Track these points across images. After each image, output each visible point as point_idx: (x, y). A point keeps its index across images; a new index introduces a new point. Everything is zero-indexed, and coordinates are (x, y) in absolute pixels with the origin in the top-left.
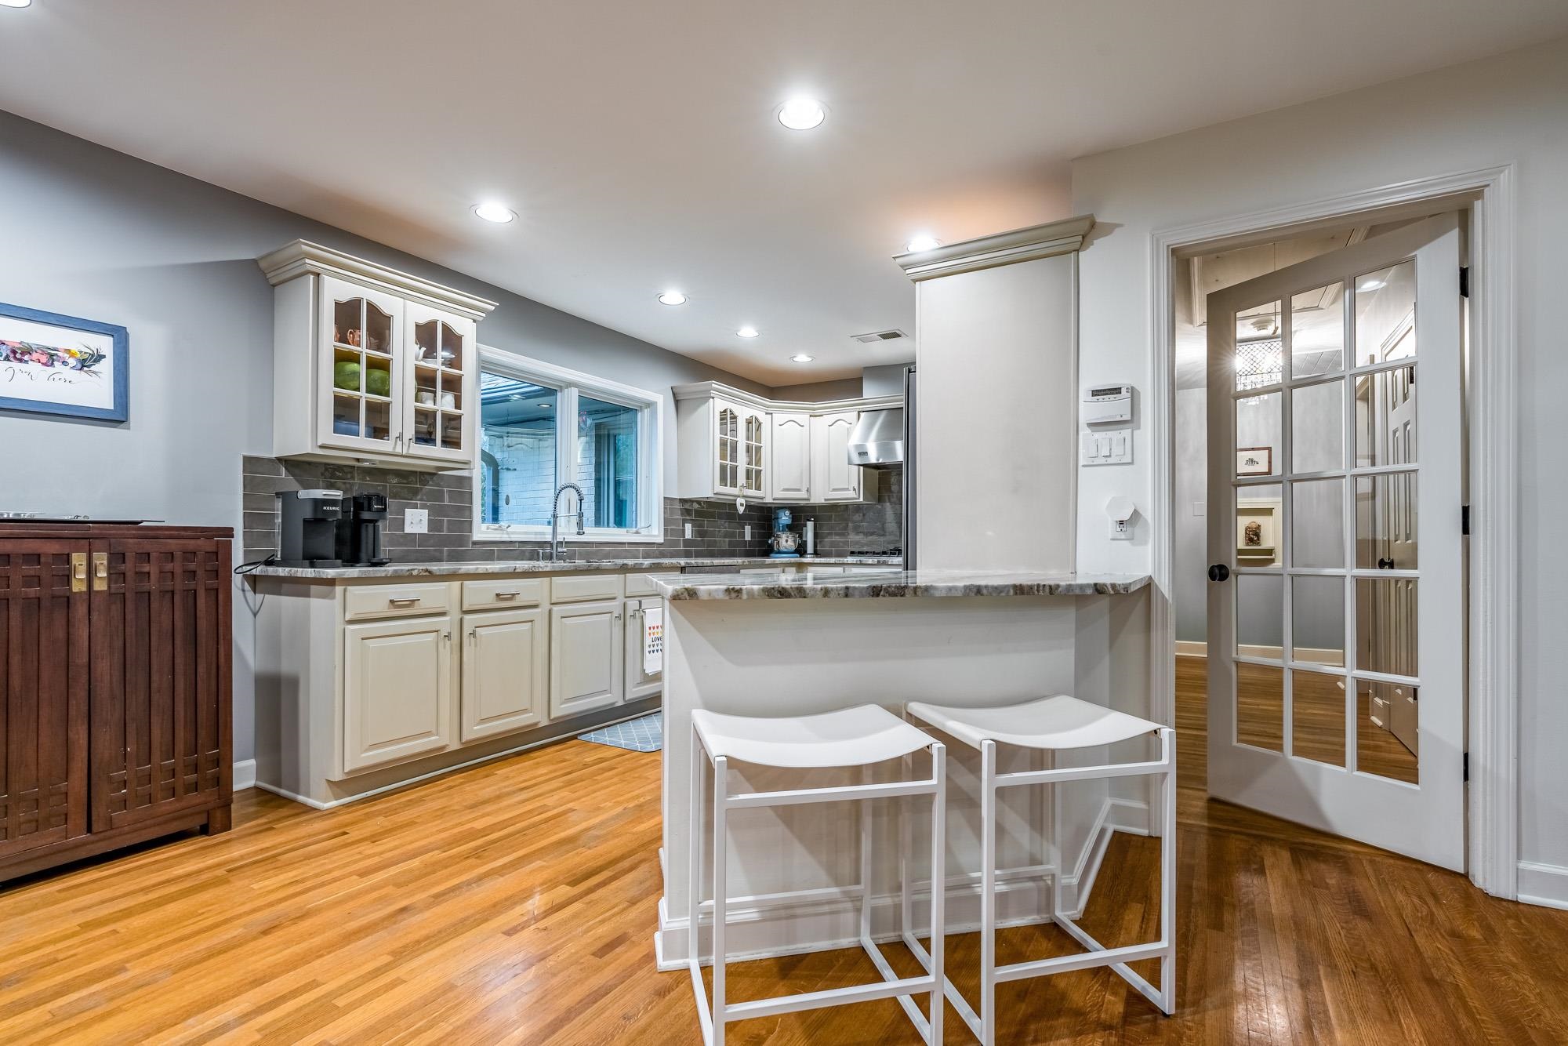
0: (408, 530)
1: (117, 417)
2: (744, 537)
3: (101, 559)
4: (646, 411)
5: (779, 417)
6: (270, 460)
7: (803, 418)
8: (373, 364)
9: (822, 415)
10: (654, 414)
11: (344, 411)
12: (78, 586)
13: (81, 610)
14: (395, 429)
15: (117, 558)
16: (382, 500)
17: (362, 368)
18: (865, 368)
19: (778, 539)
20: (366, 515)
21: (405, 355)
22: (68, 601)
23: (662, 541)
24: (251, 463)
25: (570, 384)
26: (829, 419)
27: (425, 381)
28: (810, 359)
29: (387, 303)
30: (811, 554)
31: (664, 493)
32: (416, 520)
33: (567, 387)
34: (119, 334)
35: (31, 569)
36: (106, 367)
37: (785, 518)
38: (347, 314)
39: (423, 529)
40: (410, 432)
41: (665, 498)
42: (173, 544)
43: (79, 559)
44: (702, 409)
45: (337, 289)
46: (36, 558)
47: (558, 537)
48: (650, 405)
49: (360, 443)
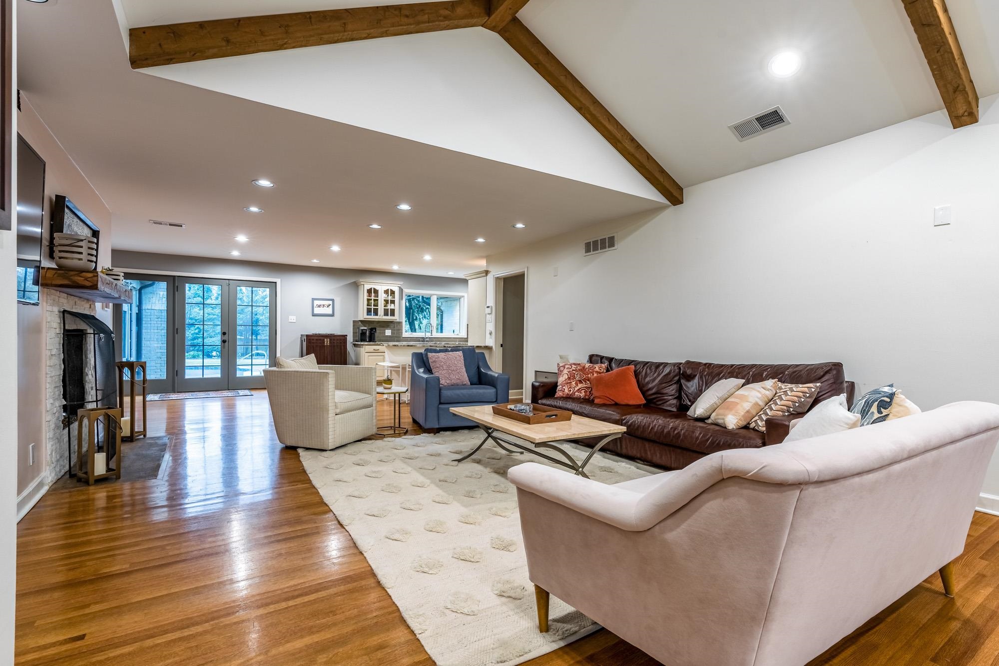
0: (386, 334)
1: (332, 315)
3: (328, 340)
4: (462, 298)
6: (357, 321)
8: (374, 300)
11: (369, 311)
12: (326, 344)
13: (326, 348)
14: (379, 314)
15: (330, 340)
16: (375, 329)
17: (373, 301)
20: (372, 332)
21: (382, 297)
22: (324, 346)
24: (354, 322)
25: (435, 295)
27: (386, 301)
29: (377, 287)
32: (388, 332)
33: (433, 296)
34: (333, 300)
35: (320, 341)
36: (331, 306)
38: (369, 291)
39: (390, 334)
40: (383, 314)
42: (338, 338)
43: (326, 340)
45: (367, 287)
46: (320, 340)
48: (463, 296)
49: (372, 317)
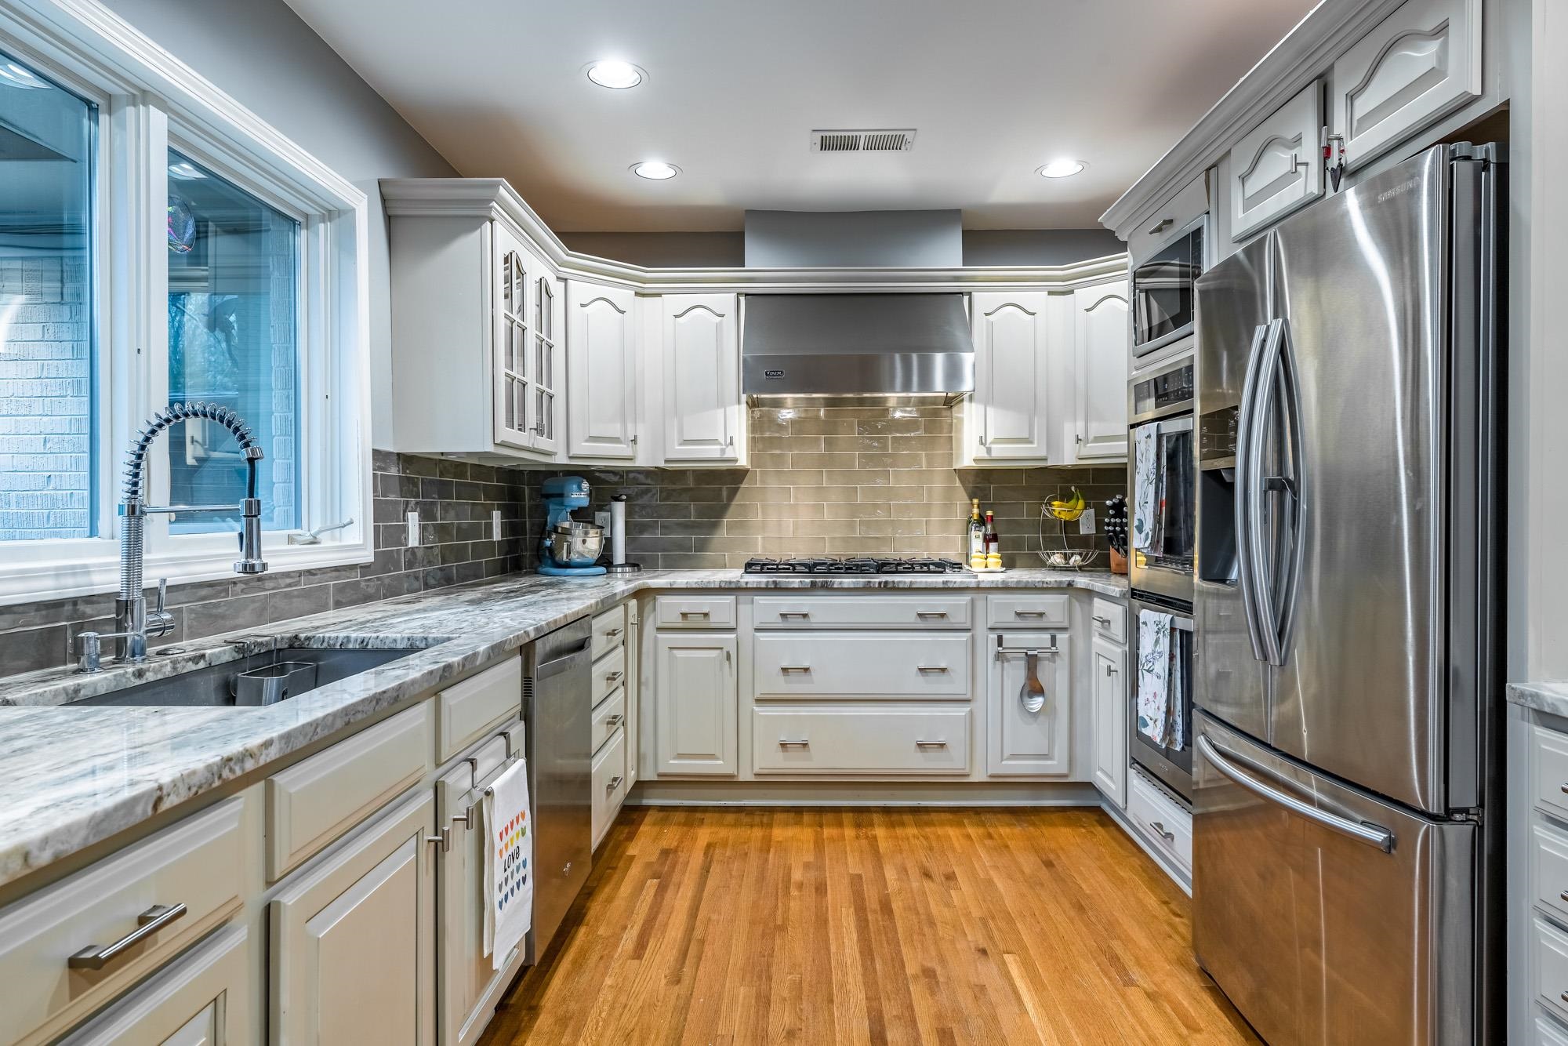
2: (491, 536)
5: (582, 290)
7: (623, 295)
9: (659, 295)
10: (345, 243)
18: (746, 211)
19: (569, 538)
23: (371, 559)
25: (144, 95)
26: (675, 302)
28: (672, 173)
30: (621, 566)
31: (373, 442)
33: (133, 101)
37: (579, 496)
41: (376, 452)
44: (467, 243)
47: (145, 574)
